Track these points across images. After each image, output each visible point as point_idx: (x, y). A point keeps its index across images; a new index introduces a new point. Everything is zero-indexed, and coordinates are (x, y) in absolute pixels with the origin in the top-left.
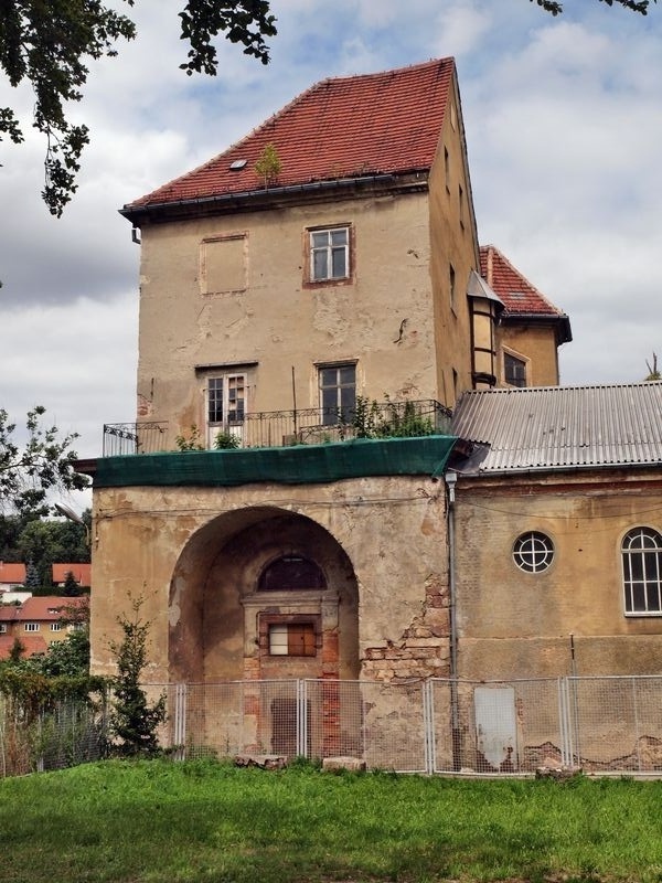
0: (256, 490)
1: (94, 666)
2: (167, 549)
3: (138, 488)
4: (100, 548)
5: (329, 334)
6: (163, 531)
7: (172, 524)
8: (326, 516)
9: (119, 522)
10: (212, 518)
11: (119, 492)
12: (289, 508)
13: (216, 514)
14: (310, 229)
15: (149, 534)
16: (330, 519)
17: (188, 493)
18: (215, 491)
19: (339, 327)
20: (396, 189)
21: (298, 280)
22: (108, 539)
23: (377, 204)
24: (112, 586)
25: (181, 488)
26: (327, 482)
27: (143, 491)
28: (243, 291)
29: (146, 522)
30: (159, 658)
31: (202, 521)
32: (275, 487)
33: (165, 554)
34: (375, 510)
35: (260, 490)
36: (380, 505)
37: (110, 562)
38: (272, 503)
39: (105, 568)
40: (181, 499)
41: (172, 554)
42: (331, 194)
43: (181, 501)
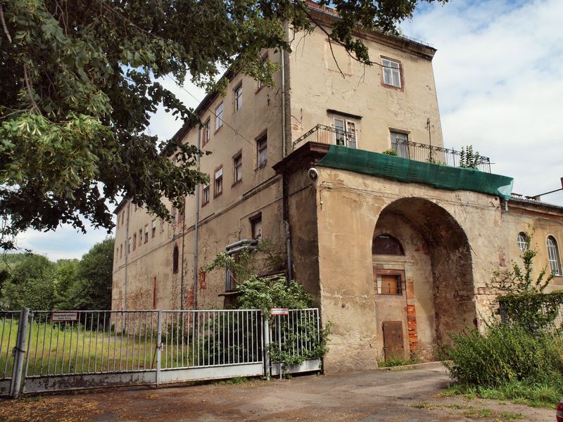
0: (416, 187)
1: (325, 297)
2: (368, 217)
3: (347, 172)
4: (323, 209)
5: (396, 114)
6: (365, 204)
7: (370, 200)
8: (453, 210)
9: (336, 193)
10: (394, 200)
11: (334, 172)
12: (434, 201)
13: (395, 198)
14: (382, 57)
15: (356, 204)
16: (455, 211)
17: (378, 182)
18: (394, 183)
19: (400, 112)
20: (420, 53)
21: (378, 81)
22: (329, 204)
23: (411, 57)
24: (333, 238)
25: (374, 178)
26: (452, 190)
27: (350, 175)
28: (350, 76)
29: (354, 197)
30: (369, 292)
31: (388, 202)
32: (426, 188)
33: (367, 220)
34: (474, 210)
35: (419, 188)
36: (477, 208)
37: (331, 221)
38: (426, 197)
39: (327, 224)
40: (375, 185)
41: (371, 220)
42: (394, 43)
43: (374, 186)
